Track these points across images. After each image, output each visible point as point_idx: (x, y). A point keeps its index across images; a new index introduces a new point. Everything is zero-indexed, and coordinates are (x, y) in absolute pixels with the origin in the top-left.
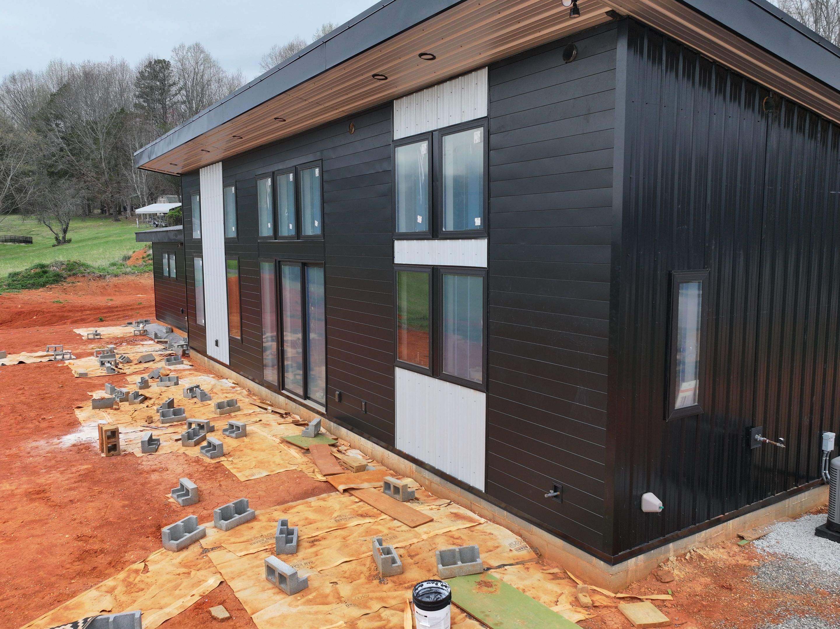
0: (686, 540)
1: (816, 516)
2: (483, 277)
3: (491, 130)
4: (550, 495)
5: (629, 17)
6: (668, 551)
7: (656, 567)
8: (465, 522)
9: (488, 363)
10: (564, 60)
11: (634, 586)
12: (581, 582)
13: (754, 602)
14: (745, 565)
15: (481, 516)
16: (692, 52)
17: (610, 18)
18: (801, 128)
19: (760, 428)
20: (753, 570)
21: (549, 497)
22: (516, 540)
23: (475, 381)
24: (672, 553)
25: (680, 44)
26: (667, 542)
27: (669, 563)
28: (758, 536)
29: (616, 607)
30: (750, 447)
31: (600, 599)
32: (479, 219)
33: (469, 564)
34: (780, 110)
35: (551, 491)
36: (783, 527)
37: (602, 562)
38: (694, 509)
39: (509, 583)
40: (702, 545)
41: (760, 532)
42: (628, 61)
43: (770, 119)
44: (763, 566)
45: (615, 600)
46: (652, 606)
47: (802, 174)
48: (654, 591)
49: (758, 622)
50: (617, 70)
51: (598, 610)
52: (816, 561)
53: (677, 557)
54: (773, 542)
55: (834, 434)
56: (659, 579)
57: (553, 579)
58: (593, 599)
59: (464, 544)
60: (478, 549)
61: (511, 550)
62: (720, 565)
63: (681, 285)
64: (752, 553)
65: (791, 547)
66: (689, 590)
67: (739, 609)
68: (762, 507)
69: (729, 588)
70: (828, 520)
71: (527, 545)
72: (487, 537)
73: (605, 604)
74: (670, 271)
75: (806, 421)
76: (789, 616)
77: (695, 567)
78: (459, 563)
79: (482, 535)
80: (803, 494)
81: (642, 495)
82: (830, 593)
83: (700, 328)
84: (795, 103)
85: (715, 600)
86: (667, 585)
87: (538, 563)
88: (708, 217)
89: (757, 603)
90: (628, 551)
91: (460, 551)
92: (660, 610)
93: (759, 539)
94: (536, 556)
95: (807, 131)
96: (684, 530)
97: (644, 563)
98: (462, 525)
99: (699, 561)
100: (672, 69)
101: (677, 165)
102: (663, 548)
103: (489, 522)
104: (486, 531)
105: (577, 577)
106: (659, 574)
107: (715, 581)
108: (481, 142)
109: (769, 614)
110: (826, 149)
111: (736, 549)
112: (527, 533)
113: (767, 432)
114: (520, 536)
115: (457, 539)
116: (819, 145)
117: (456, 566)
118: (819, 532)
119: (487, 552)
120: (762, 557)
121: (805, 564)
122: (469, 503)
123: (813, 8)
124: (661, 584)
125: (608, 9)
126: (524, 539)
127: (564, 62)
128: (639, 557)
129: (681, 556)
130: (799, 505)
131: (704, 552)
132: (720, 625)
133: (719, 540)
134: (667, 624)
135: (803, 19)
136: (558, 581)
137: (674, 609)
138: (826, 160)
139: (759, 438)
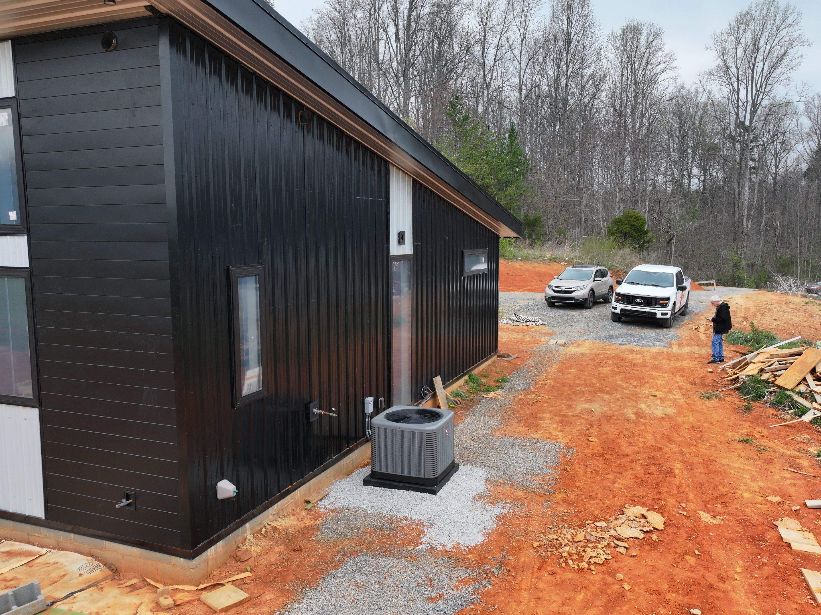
0: (260, 516)
1: (363, 469)
2: (25, 279)
3: (22, 113)
4: (122, 504)
5: (168, 15)
6: (245, 531)
7: (235, 549)
8: (22, 558)
9: (38, 373)
10: (104, 48)
11: (215, 573)
12: (162, 585)
13: (320, 556)
14: (311, 526)
15: (42, 546)
16: (233, 60)
17: (149, 13)
18: (330, 141)
19: (316, 402)
20: (318, 528)
21: (121, 507)
22: (86, 562)
23: (24, 396)
24: (249, 532)
25: (222, 51)
26: (243, 523)
27: (247, 541)
28: (321, 497)
29: (199, 599)
30: (310, 420)
31: (182, 596)
32: (15, 212)
33: (27, 605)
34: (313, 124)
35: (122, 500)
36: (340, 484)
37: (182, 559)
38: (266, 486)
39: (79, 611)
40: (276, 517)
41: (323, 493)
42: (171, 59)
43: (305, 131)
44: (326, 522)
45: (197, 593)
46: (233, 587)
47: (334, 180)
48: (234, 572)
49: (323, 572)
50: (161, 66)
51: (180, 607)
52: (365, 507)
53: (254, 534)
54: (333, 499)
55: (373, 398)
56: (239, 560)
57: (131, 591)
58: (174, 598)
59: (21, 584)
60: (38, 585)
61: (81, 575)
62: (291, 531)
63: (239, 279)
64: (317, 513)
65: (347, 500)
66: (265, 562)
67: (308, 566)
68: (323, 471)
69: (300, 550)
70: (372, 471)
71: (100, 564)
72: (51, 568)
73: (187, 599)
74: (228, 267)
75: (351, 390)
76: (346, 559)
77: (270, 539)
78: (15, 608)
79: (44, 567)
80: (353, 453)
81: (216, 484)
82: (375, 531)
83: (259, 319)
84: (324, 119)
85: (288, 564)
86: (246, 563)
87: (113, 579)
88: (259, 216)
89: (322, 557)
90: (207, 540)
91: (15, 594)
92: (241, 589)
93: (322, 499)
94: (110, 573)
95: (335, 144)
96: (258, 508)
97: (223, 548)
98: (16, 563)
99: (274, 532)
100: (215, 72)
101: (227, 166)
102: (240, 529)
103: (53, 550)
104: (49, 561)
105: (157, 581)
106: (238, 555)
107: (287, 547)
108: (9, 125)
109: (331, 562)
110: (351, 159)
111: (304, 513)
112: (99, 551)
113: (322, 406)
114: (92, 555)
115: (10, 580)
116: (344, 157)
117: (9, 612)
118: (366, 482)
119: (51, 585)
120: (324, 514)
121: (357, 511)
122: (25, 536)
123: (339, 40)
124: (240, 564)
125: (147, 4)
126: (97, 558)
127: (104, 50)
128: (218, 544)
129: (257, 533)
130: (351, 463)
131: (277, 523)
132: (293, 586)
133: (290, 509)
134: (247, 600)
135: (332, 48)
136: (136, 592)
137: (253, 584)
138: (351, 169)
139: (316, 411)
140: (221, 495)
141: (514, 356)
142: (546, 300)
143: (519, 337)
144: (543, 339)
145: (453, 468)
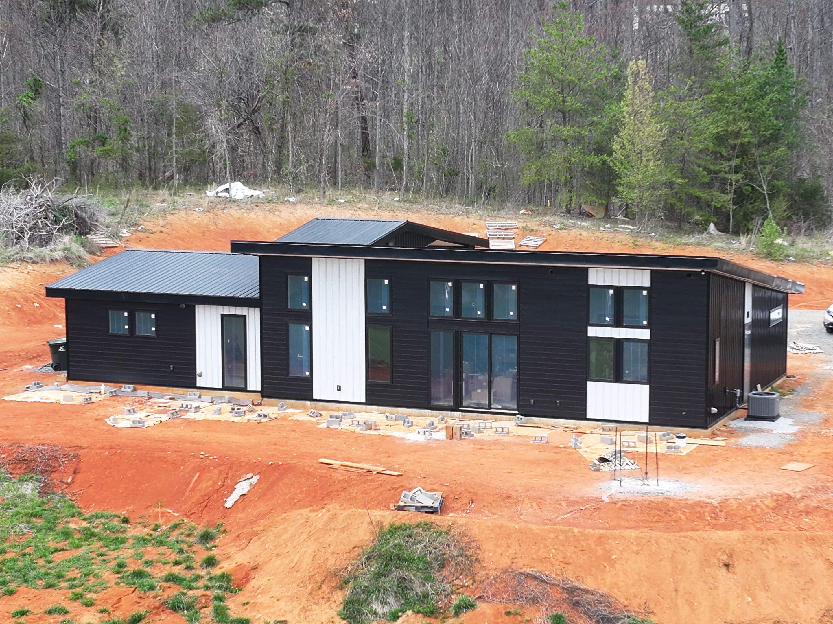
2: (649, 343)
3: (652, 292)
9: (650, 374)
23: (645, 381)
32: (646, 321)
37: (703, 430)
70: (747, 414)
81: (711, 408)
96: (723, 417)
108: (647, 295)
118: (746, 420)
122: (643, 429)
139: (728, 391)
140: (713, 412)
141: (798, 377)
142: (825, 326)
143: (799, 363)
144: (819, 365)
145: (778, 416)
